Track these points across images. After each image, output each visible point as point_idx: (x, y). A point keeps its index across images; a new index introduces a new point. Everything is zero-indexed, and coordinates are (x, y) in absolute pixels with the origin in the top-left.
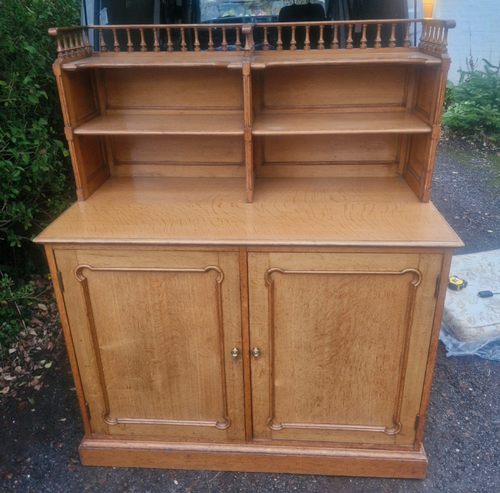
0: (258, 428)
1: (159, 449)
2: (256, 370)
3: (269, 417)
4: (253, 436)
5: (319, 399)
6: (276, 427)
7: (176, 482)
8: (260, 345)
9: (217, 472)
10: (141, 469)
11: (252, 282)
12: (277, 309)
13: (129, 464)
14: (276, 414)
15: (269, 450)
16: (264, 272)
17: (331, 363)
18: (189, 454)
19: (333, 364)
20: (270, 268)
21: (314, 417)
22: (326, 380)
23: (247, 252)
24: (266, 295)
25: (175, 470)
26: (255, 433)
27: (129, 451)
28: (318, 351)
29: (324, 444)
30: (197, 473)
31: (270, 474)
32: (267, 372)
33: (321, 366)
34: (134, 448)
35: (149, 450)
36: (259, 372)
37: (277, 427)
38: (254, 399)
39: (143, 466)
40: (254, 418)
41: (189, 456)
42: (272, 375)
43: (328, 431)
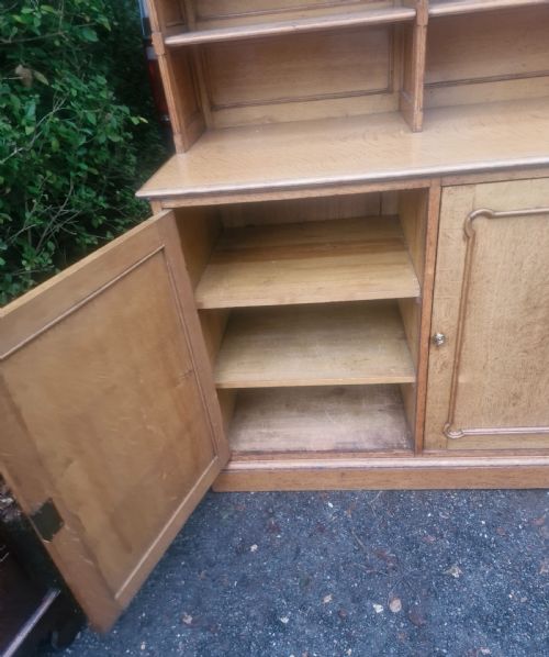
0: (430, 438)
1: (306, 468)
2: (435, 364)
3: (447, 422)
4: (423, 447)
5: (517, 396)
6: (454, 435)
7: (331, 505)
8: (445, 328)
9: (378, 491)
10: (284, 492)
11: (445, 235)
12: (475, 275)
13: (271, 487)
14: (456, 419)
15: (445, 462)
16: (465, 216)
17: (541, 346)
18: (343, 473)
19: (543, 348)
20: (474, 210)
21: (506, 419)
22: (529, 371)
23: (442, 187)
24: (463, 254)
25: (325, 491)
26: (426, 444)
27: (270, 472)
28: (525, 331)
29: (516, 452)
30: (353, 493)
31: (445, 490)
32: (451, 365)
33: (525, 351)
34: (276, 469)
35: (294, 469)
36: (439, 365)
37: (455, 433)
38: (429, 401)
39: (287, 489)
40: (427, 425)
41: (343, 474)
42: (457, 368)
43: (523, 436)
